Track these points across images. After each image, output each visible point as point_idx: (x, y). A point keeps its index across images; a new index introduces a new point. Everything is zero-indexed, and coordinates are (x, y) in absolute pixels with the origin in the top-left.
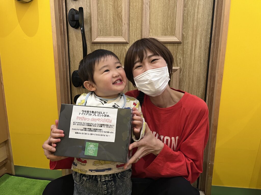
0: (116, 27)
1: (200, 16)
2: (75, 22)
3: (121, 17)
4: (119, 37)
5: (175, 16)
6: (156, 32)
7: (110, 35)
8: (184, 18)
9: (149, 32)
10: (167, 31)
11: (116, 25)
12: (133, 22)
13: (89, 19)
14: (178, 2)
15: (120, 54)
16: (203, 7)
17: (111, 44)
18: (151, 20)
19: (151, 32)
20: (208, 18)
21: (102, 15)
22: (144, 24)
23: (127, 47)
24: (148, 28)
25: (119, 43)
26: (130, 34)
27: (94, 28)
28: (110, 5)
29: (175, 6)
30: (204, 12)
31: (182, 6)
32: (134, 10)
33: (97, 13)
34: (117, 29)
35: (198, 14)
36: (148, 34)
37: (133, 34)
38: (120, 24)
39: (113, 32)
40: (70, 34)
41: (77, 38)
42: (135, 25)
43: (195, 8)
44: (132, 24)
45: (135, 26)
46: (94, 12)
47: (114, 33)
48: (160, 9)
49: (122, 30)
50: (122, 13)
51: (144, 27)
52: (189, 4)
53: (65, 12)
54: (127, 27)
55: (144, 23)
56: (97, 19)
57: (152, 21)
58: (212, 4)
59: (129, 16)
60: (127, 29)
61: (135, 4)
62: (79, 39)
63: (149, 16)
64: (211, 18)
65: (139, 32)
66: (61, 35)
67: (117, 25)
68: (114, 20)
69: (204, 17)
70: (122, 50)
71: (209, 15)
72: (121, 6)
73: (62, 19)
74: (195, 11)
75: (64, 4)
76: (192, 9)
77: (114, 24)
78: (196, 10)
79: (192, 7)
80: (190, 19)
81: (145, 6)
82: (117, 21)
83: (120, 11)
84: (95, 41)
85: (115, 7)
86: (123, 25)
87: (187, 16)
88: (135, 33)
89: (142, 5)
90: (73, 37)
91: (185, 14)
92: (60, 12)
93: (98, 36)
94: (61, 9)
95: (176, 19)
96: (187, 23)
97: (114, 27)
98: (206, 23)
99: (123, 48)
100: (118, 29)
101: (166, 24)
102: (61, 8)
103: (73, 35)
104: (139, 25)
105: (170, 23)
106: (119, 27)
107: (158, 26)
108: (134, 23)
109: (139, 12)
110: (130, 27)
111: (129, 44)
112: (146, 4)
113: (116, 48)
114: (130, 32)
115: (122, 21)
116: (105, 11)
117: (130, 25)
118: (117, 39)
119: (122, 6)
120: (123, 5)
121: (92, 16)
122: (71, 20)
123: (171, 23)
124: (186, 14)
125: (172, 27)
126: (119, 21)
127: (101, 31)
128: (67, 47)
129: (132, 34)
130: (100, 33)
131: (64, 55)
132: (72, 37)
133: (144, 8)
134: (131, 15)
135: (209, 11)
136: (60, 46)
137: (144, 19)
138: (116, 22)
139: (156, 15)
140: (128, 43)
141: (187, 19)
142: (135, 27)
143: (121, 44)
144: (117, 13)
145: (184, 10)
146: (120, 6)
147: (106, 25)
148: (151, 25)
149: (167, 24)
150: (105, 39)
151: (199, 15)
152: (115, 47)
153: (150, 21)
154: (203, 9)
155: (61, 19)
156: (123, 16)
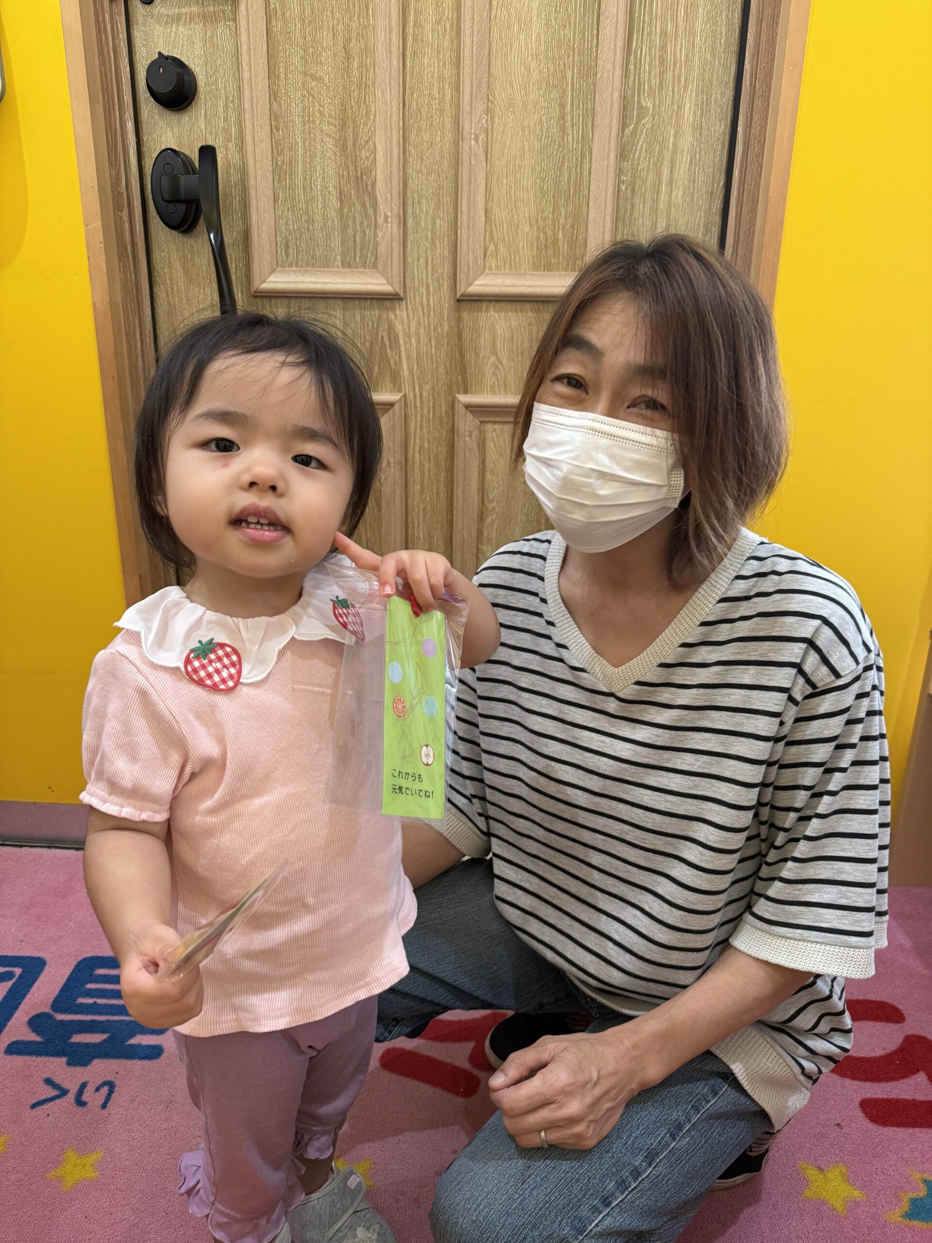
0: (350, 231)
1: (678, 195)
2: (182, 207)
3: (370, 187)
4: (365, 273)
5: (586, 192)
6: (510, 255)
7: (324, 263)
8: (621, 203)
9: (485, 256)
10: (554, 253)
11: (350, 222)
12: (421, 210)
13: (236, 192)
14: (596, 137)
15: (368, 344)
16: (691, 160)
17: (332, 302)
18: (490, 204)
19: (492, 255)
20: (710, 206)
21: (291, 179)
22: (463, 220)
23: (398, 313)
24: (482, 238)
25: (366, 299)
26: (410, 260)
27: (259, 235)
28: (327, 139)
29: (586, 152)
30: (694, 181)
31: (612, 156)
32: (422, 159)
33: (270, 169)
34: (354, 236)
35: (671, 189)
36: (480, 261)
37: (422, 261)
38: (367, 216)
39: (338, 250)
40: (157, 256)
41: (186, 271)
42: (429, 222)
43: (662, 164)
44: (415, 217)
45: (430, 227)
46: (258, 166)
47: (344, 255)
48: (527, 162)
49: (376, 244)
50: (373, 173)
51: (463, 234)
52: (639, 146)
53: (133, 161)
54: (395, 229)
55: (465, 218)
56: (270, 193)
57: (496, 209)
58: (722, 151)
59: (405, 186)
60: (397, 239)
61: (426, 137)
62: (198, 275)
63: (483, 187)
64: (718, 203)
65: (446, 253)
66: (120, 260)
67: (354, 222)
68: (341, 201)
69: (692, 201)
70: (378, 326)
71: (712, 193)
72: (370, 143)
73: (125, 194)
74: (659, 175)
75: (130, 126)
76: (648, 168)
77: (341, 219)
78: (666, 171)
79: (650, 158)
80: (644, 207)
81: (466, 148)
82: (354, 205)
83: (367, 163)
84: (265, 286)
85: (344, 147)
86: (381, 220)
87: (629, 195)
88: (427, 257)
89: (456, 144)
90: (170, 268)
91: (623, 188)
92: (113, 163)
93: (278, 265)
94: (120, 149)
95: (591, 204)
96: (630, 222)
97: (344, 228)
98: (702, 225)
99: (380, 317)
100: (358, 239)
101: (550, 223)
102: (120, 145)
103: (169, 259)
104: (442, 225)
105: (566, 218)
106: (364, 232)
107: (520, 231)
108: (423, 216)
109: (445, 169)
110: (410, 231)
111: (404, 303)
112: (471, 139)
113: (354, 315)
114: (408, 252)
115: (375, 205)
116: (304, 162)
117: (410, 222)
118: (355, 280)
119: (375, 144)
120: (377, 139)
121: (252, 182)
122: (167, 198)
123: (570, 221)
124: (627, 189)
125: (572, 237)
126: (364, 206)
127: (287, 246)
128: (148, 311)
129: (415, 262)
130: (287, 254)
131: (136, 346)
132: (166, 270)
133: (465, 157)
134: (410, 181)
135: (713, 177)
136: (121, 305)
137: (464, 200)
138: (350, 210)
139: (510, 187)
140: (402, 299)
141: (633, 206)
142: (430, 234)
143: (375, 302)
144: (356, 173)
145: (620, 171)
146: (367, 142)
147: (308, 221)
148: (491, 227)
149: (554, 222)
150: (308, 279)
151: (674, 195)
152: (347, 313)
153: (489, 208)
154: (690, 169)
155: (120, 194)
156: (380, 184)
